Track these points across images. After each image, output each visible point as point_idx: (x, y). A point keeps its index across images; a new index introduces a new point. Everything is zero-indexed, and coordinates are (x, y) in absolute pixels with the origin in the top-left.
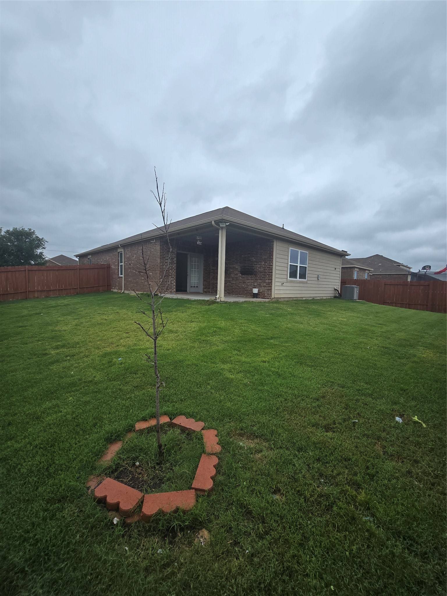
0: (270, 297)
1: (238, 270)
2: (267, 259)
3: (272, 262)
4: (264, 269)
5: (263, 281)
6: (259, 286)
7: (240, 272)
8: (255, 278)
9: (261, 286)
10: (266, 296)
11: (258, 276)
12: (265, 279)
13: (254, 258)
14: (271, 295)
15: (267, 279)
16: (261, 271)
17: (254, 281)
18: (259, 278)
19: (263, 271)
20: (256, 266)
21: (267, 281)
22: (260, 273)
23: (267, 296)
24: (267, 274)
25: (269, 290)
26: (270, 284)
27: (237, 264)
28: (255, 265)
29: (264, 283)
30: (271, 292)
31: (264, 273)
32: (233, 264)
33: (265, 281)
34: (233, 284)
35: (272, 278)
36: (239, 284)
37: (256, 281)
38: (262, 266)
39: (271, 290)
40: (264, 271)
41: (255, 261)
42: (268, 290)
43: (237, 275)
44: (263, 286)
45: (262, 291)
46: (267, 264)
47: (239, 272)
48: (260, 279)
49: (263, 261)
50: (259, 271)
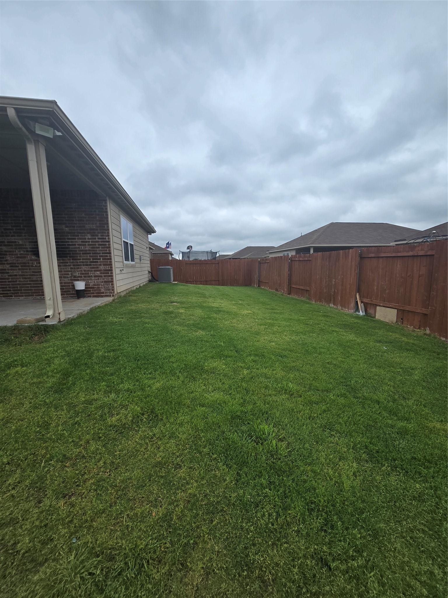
0: (111, 293)
1: (27, 248)
2: (97, 230)
3: (109, 236)
4: (92, 248)
5: (93, 268)
6: (85, 277)
7: (31, 251)
8: (73, 262)
9: (89, 277)
10: (103, 293)
11: (80, 259)
12: (96, 265)
13: (67, 227)
14: (113, 290)
15: (100, 265)
16: (86, 251)
17: (71, 268)
18: (83, 262)
19: (89, 250)
20: (72, 242)
21: (102, 267)
22: (83, 254)
23: (106, 293)
24: (100, 256)
25: (109, 282)
26: (109, 273)
27: (20, 236)
28: (68, 239)
29: (95, 271)
30: (112, 284)
31: (93, 253)
32: (8, 236)
33: (98, 268)
34: (16, 275)
35: (111, 262)
36: (33, 275)
37: (78, 268)
38: (86, 242)
39: (112, 282)
40: (94, 250)
41: (68, 233)
42: (105, 282)
43: (25, 257)
44: (95, 276)
45: (94, 285)
46: (99, 238)
47: (27, 251)
48: (87, 265)
49: (88, 233)
50: (82, 251)
